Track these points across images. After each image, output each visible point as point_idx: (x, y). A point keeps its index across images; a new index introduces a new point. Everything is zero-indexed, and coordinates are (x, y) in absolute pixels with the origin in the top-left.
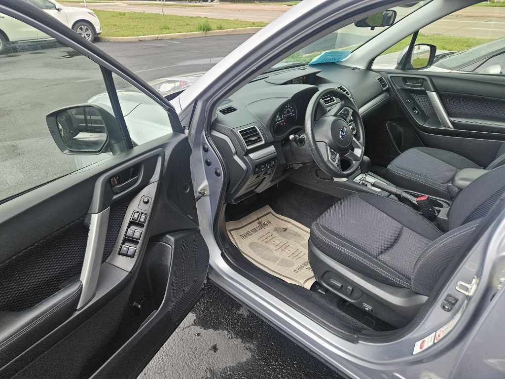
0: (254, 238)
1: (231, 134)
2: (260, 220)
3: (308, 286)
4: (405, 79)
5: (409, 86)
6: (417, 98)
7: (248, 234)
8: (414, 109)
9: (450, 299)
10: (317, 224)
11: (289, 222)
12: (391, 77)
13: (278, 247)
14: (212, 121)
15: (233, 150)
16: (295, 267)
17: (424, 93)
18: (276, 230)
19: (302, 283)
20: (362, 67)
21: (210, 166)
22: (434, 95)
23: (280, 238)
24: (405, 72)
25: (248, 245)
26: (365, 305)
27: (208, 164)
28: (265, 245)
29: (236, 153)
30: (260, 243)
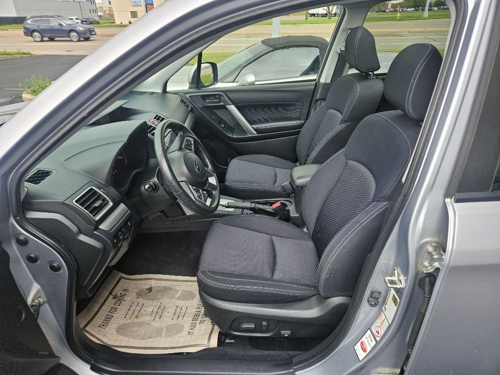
0: (118, 319)
1: (63, 207)
2: (114, 293)
3: (214, 343)
4: (204, 97)
5: (209, 103)
6: (219, 113)
7: (108, 319)
8: (220, 123)
9: (375, 295)
10: (203, 272)
11: (150, 279)
12: (190, 97)
13: (154, 315)
14: (22, 198)
15: (74, 229)
16: (187, 328)
17: (224, 107)
18: (139, 295)
19: (206, 343)
20: (159, 90)
21: (38, 262)
22: (232, 108)
23: (150, 303)
24: (200, 90)
25: (115, 333)
26: (283, 332)
27: (32, 260)
28: (136, 320)
29: (80, 232)
30: (130, 321)
